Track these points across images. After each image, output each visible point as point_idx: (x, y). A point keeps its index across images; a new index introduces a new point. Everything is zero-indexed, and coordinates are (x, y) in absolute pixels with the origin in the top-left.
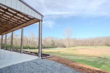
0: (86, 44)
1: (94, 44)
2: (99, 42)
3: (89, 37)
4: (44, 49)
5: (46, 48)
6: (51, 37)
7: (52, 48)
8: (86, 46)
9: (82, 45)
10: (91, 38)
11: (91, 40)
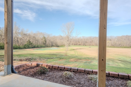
0: (79, 44)
1: (87, 44)
2: (91, 42)
3: (83, 37)
4: (34, 50)
5: (36, 48)
6: (42, 33)
7: (44, 47)
8: (79, 46)
9: (75, 45)
10: (84, 37)
11: (84, 39)
